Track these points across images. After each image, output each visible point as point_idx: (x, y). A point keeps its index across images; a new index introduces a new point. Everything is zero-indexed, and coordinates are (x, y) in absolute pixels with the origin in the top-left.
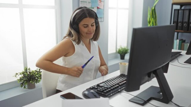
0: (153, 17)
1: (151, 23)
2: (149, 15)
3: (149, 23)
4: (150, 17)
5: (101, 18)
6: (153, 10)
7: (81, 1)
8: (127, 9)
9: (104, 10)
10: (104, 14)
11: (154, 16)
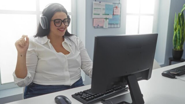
0: (179, 23)
1: (177, 30)
2: (176, 21)
3: (175, 30)
4: (176, 23)
5: (117, 24)
6: (180, 17)
7: (95, 8)
8: (152, 15)
9: (120, 16)
10: (120, 20)
11: (181, 22)
